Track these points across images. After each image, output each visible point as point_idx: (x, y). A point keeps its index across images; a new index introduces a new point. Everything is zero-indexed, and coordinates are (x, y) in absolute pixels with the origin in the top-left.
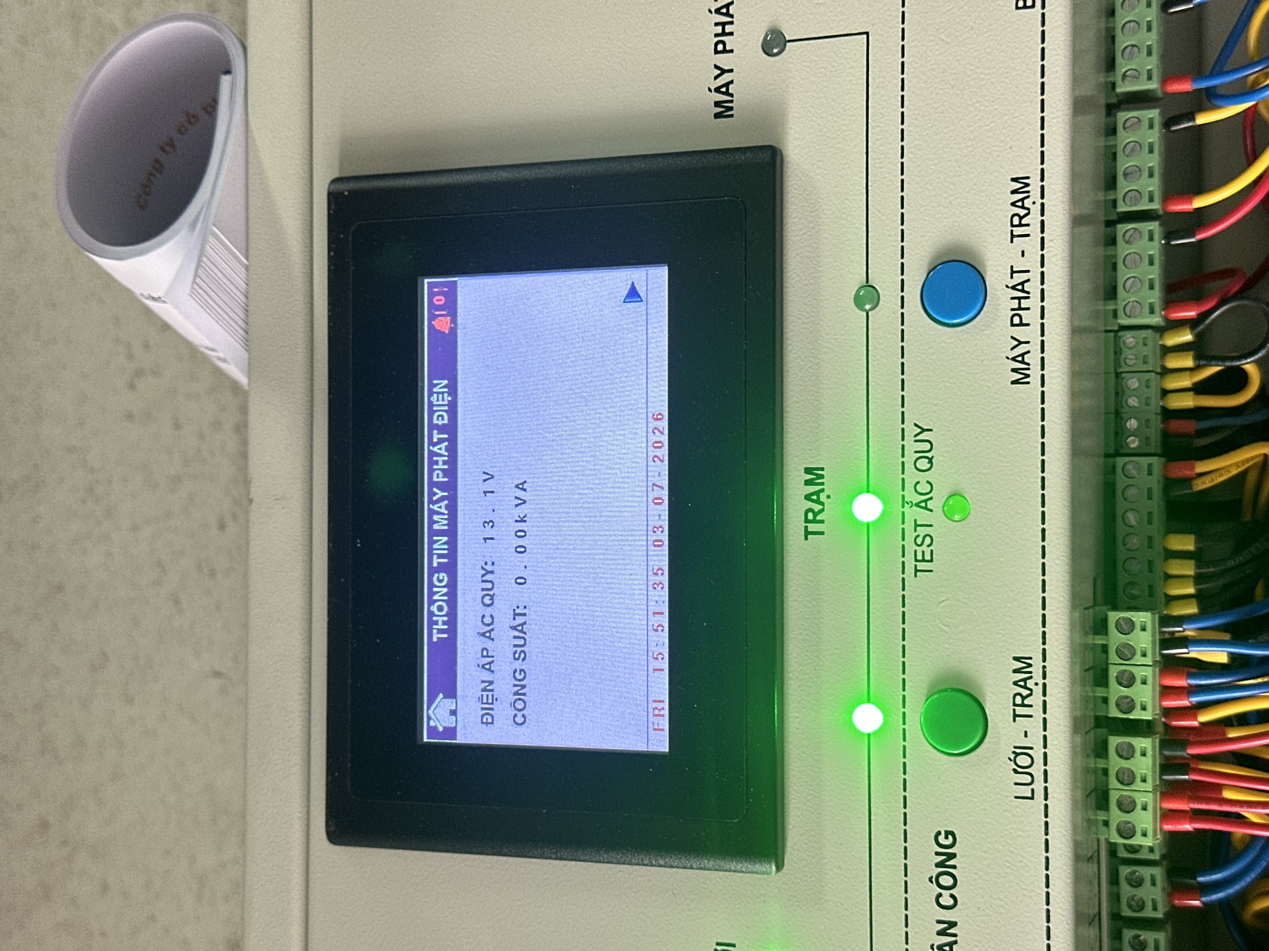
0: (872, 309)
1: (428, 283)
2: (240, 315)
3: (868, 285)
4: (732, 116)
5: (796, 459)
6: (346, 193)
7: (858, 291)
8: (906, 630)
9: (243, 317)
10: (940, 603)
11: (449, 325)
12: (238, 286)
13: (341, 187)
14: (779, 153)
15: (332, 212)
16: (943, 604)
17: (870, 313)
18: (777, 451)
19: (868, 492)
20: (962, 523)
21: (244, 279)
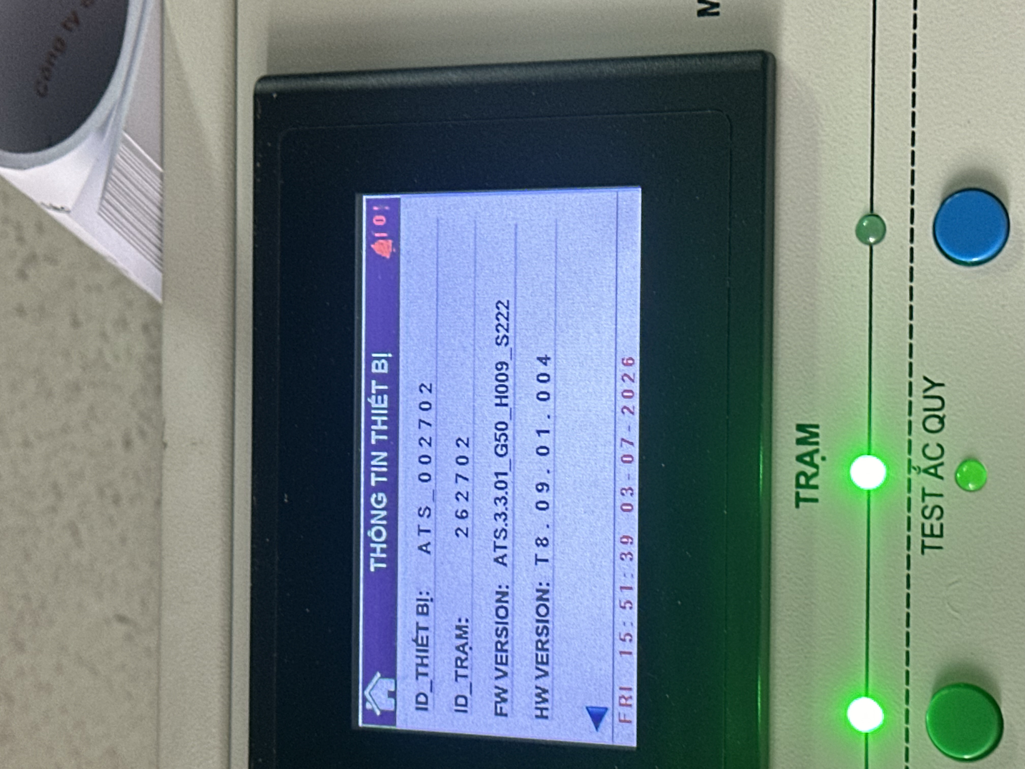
0: (876, 243)
1: (368, 201)
2: (154, 230)
3: (872, 213)
4: (717, 14)
5: (786, 414)
6: (275, 96)
7: (861, 221)
8: (911, 615)
9: (157, 233)
10: (950, 585)
11: (390, 250)
12: (151, 197)
13: (270, 86)
14: (770, 57)
15: (258, 117)
16: (953, 587)
17: (875, 248)
18: (764, 405)
19: (869, 454)
20: (976, 493)
21: (159, 190)
